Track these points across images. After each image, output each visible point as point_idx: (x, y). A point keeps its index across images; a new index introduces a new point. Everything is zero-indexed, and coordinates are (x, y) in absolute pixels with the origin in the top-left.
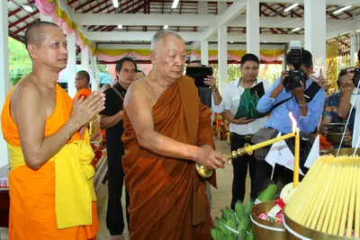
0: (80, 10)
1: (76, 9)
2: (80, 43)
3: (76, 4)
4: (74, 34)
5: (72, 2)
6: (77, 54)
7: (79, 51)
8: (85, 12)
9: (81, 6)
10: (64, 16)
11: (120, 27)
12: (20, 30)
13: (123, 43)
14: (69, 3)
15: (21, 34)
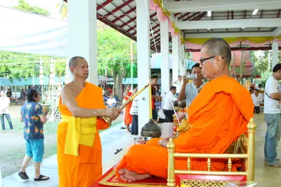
1: (179, 19)
15: (118, 23)
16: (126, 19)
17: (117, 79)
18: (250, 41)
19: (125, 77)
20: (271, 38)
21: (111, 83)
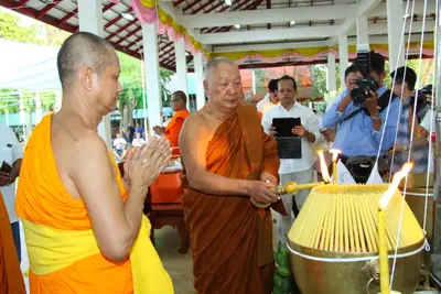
0: (190, 10)
1: (184, 10)
2: (191, 48)
3: (184, 4)
4: (182, 40)
5: (179, 2)
6: (188, 62)
7: (190, 59)
8: (194, 12)
9: (190, 6)
10: (169, 21)
11: (238, 26)
12: (122, 39)
13: (244, 44)
14: (175, 4)
15: (124, 43)
16: (132, 38)
17: (125, 111)
18: (299, 53)
19: (137, 108)
20: (326, 49)
21: (117, 118)
